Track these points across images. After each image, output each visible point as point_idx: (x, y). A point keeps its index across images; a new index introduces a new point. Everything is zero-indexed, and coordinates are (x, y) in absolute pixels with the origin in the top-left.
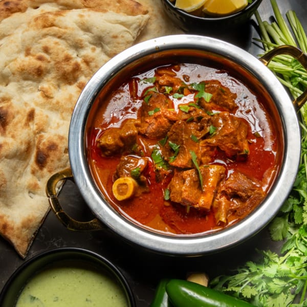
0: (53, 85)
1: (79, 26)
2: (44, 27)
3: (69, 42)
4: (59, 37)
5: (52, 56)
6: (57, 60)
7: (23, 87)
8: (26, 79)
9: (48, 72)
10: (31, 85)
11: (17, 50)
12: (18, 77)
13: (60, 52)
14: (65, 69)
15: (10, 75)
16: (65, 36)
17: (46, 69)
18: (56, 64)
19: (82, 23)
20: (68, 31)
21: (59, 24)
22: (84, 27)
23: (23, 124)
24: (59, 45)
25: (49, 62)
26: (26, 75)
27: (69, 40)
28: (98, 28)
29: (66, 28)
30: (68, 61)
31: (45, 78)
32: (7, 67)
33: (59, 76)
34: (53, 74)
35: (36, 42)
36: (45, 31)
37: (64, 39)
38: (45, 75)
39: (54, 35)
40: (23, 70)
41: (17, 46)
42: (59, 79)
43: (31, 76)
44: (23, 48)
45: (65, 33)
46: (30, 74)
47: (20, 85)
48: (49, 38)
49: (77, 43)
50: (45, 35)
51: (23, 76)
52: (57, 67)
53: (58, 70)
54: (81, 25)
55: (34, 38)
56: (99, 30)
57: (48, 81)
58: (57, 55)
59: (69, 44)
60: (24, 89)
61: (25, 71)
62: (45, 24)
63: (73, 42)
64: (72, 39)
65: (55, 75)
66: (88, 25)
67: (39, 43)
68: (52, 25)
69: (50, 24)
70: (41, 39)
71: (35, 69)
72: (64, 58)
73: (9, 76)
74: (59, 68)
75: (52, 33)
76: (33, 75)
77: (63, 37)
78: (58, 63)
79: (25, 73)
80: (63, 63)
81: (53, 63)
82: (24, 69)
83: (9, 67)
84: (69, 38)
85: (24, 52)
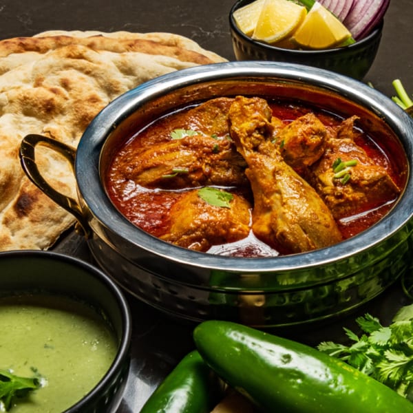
0: (65, 130)
1: (119, 67)
2: (69, 56)
3: (101, 81)
4: (88, 73)
5: (72, 92)
6: (79, 97)
7: (21, 122)
8: (27, 113)
9: (62, 112)
10: (34, 123)
11: (23, 78)
12: (17, 106)
13: (84, 89)
14: (88, 112)
15: (5, 103)
16: (96, 71)
17: (59, 106)
18: (75, 102)
19: (122, 63)
20: (101, 67)
21: (90, 57)
22: (125, 68)
23: (8, 152)
24: (86, 81)
25: (66, 99)
26: (28, 107)
27: (101, 78)
28: (143, 68)
29: (99, 63)
30: (95, 102)
31: (56, 119)
32: (4, 93)
33: (77, 120)
34: (69, 117)
35: (53, 73)
36: (70, 61)
37: (94, 76)
38: (56, 114)
39: (81, 70)
40: (25, 98)
41: (25, 74)
42: (76, 125)
43: (35, 109)
44: (32, 78)
45: (96, 68)
46: (35, 105)
47: (16, 118)
48: (72, 71)
49: (111, 84)
50: (67, 67)
51: (25, 107)
52: (76, 107)
53: (77, 111)
54: (120, 64)
55: (51, 67)
56: (146, 70)
57: (59, 124)
58: (80, 92)
59: (100, 84)
60: (22, 125)
61: (28, 101)
62: (71, 53)
63: (105, 82)
64: (105, 78)
65: (72, 117)
66: (131, 65)
67: (58, 75)
68: (81, 57)
69: (78, 54)
70: (61, 70)
71: (44, 101)
72: (89, 98)
73: (5, 106)
74: (79, 108)
75: (79, 67)
76: (40, 108)
77: (93, 73)
78: (79, 101)
79: (27, 103)
80: (86, 103)
81: (71, 101)
82: (28, 98)
83: (7, 94)
84: (102, 75)
85: (34, 82)
